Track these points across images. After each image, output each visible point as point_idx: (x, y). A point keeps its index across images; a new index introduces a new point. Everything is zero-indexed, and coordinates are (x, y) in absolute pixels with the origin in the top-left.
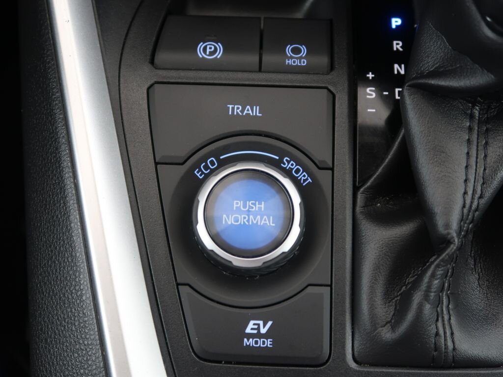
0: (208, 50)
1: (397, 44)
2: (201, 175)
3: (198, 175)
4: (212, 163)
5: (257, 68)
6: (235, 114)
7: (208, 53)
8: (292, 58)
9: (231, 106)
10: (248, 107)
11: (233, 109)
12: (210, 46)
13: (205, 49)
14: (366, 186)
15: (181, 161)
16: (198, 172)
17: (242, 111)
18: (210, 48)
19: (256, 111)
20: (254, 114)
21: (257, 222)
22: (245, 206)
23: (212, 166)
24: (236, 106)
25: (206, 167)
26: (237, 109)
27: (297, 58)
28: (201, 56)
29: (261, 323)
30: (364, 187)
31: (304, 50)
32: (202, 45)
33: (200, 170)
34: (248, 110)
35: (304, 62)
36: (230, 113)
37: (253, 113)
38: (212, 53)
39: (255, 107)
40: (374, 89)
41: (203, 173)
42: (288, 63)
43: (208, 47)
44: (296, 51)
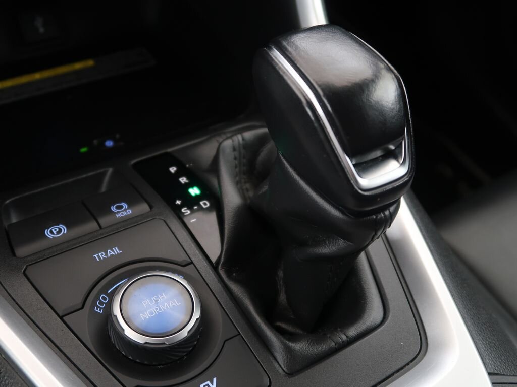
0: (55, 232)
1: (183, 179)
2: (100, 311)
3: (98, 311)
4: (104, 298)
5: (99, 228)
6: (102, 259)
7: (55, 234)
8: (118, 212)
9: (96, 256)
10: (109, 251)
11: (98, 256)
12: (55, 229)
13: (51, 232)
14: (221, 263)
15: (80, 306)
16: (97, 309)
17: (106, 255)
18: (56, 230)
19: (116, 251)
20: (116, 253)
21: (167, 307)
22: (152, 302)
23: (105, 301)
24: (100, 254)
25: (101, 303)
26: (102, 255)
27: (123, 211)
28: (51, 237)
29: (208, 383)
30: (220, 265)
31: (125, 205)
32: (47, 231)
33: (98, 307)
34: (110, 253)
35: (129, 212)
36: (98, 260)
37: (114, 253)
38: (58, 233)
39: (114, 249)
40: (186, 208)
41: (101, 309)
42: (119, 216)
43: (53, 230)
44: (120, 207)
